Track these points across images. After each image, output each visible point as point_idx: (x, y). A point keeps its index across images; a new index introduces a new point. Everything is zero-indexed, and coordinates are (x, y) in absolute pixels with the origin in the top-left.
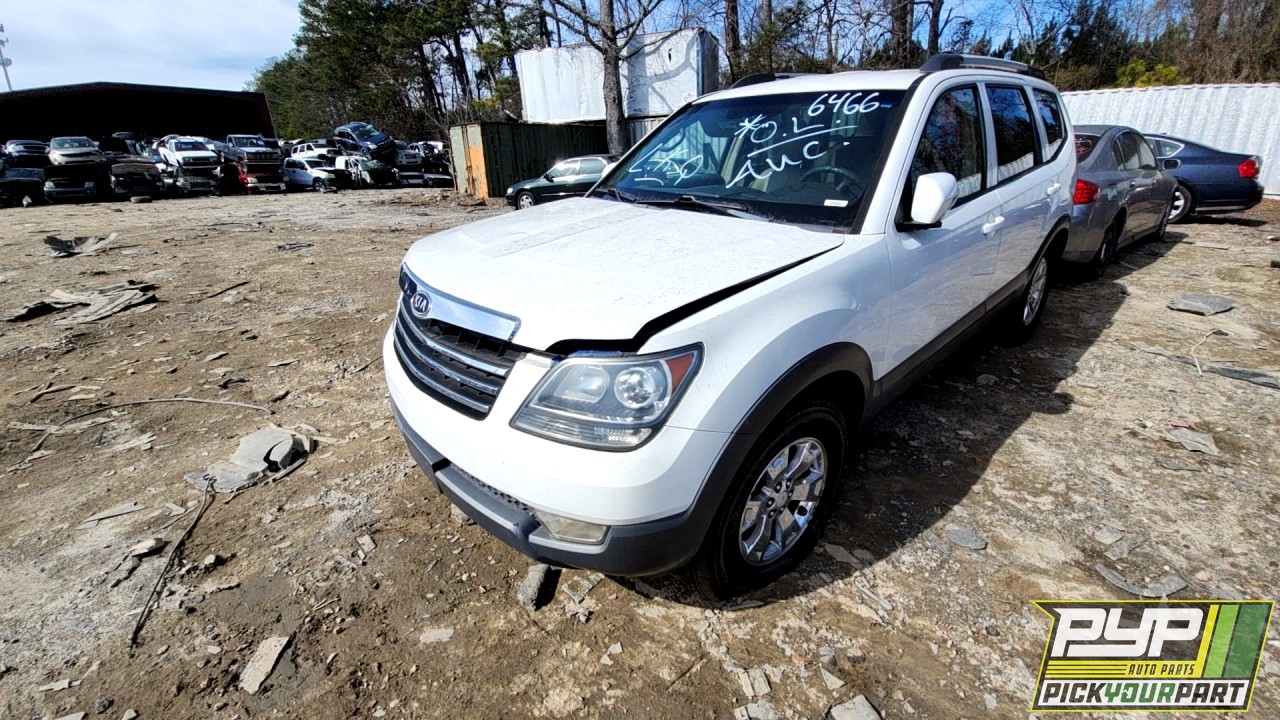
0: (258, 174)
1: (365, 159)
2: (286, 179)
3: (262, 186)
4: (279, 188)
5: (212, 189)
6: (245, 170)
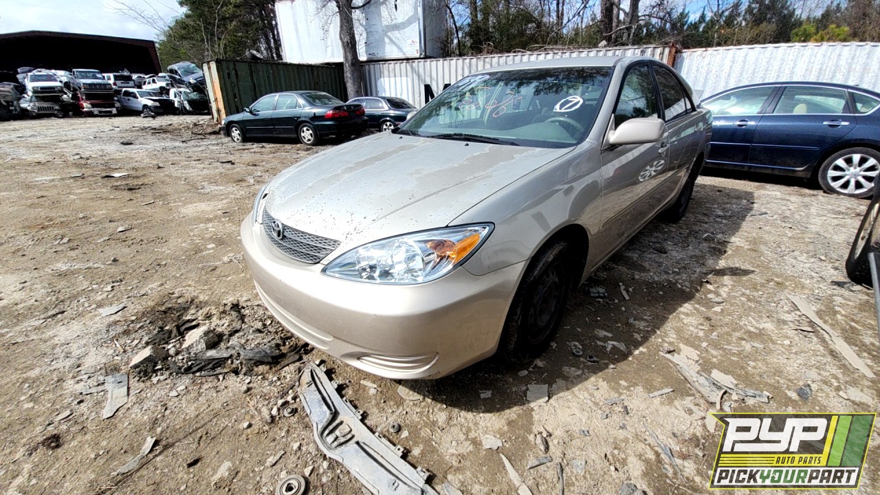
0: (92, 101)
1: (188, 91)
2: (118, 105)
3: (96, 111)
4: (111, 112)
5: (56, 112)
6: (84, 97)
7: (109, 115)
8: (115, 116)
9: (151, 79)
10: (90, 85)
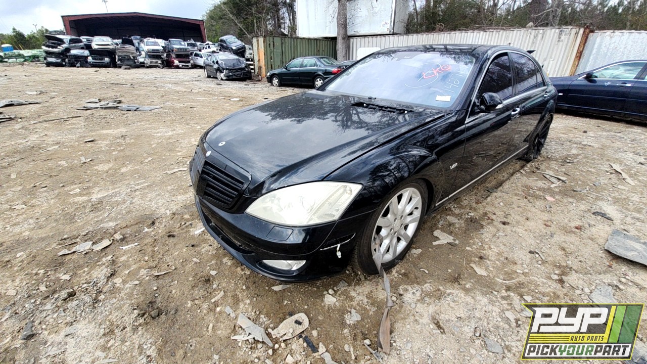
0: (179, 59)
2: (192, 62)
3: (181, 65)
4: (188, 66)
5: (159, 65)
6: (174, 56)
7: (187, 68)
8: (190, 68)
9: (208, 46)
10: (178, 49)
